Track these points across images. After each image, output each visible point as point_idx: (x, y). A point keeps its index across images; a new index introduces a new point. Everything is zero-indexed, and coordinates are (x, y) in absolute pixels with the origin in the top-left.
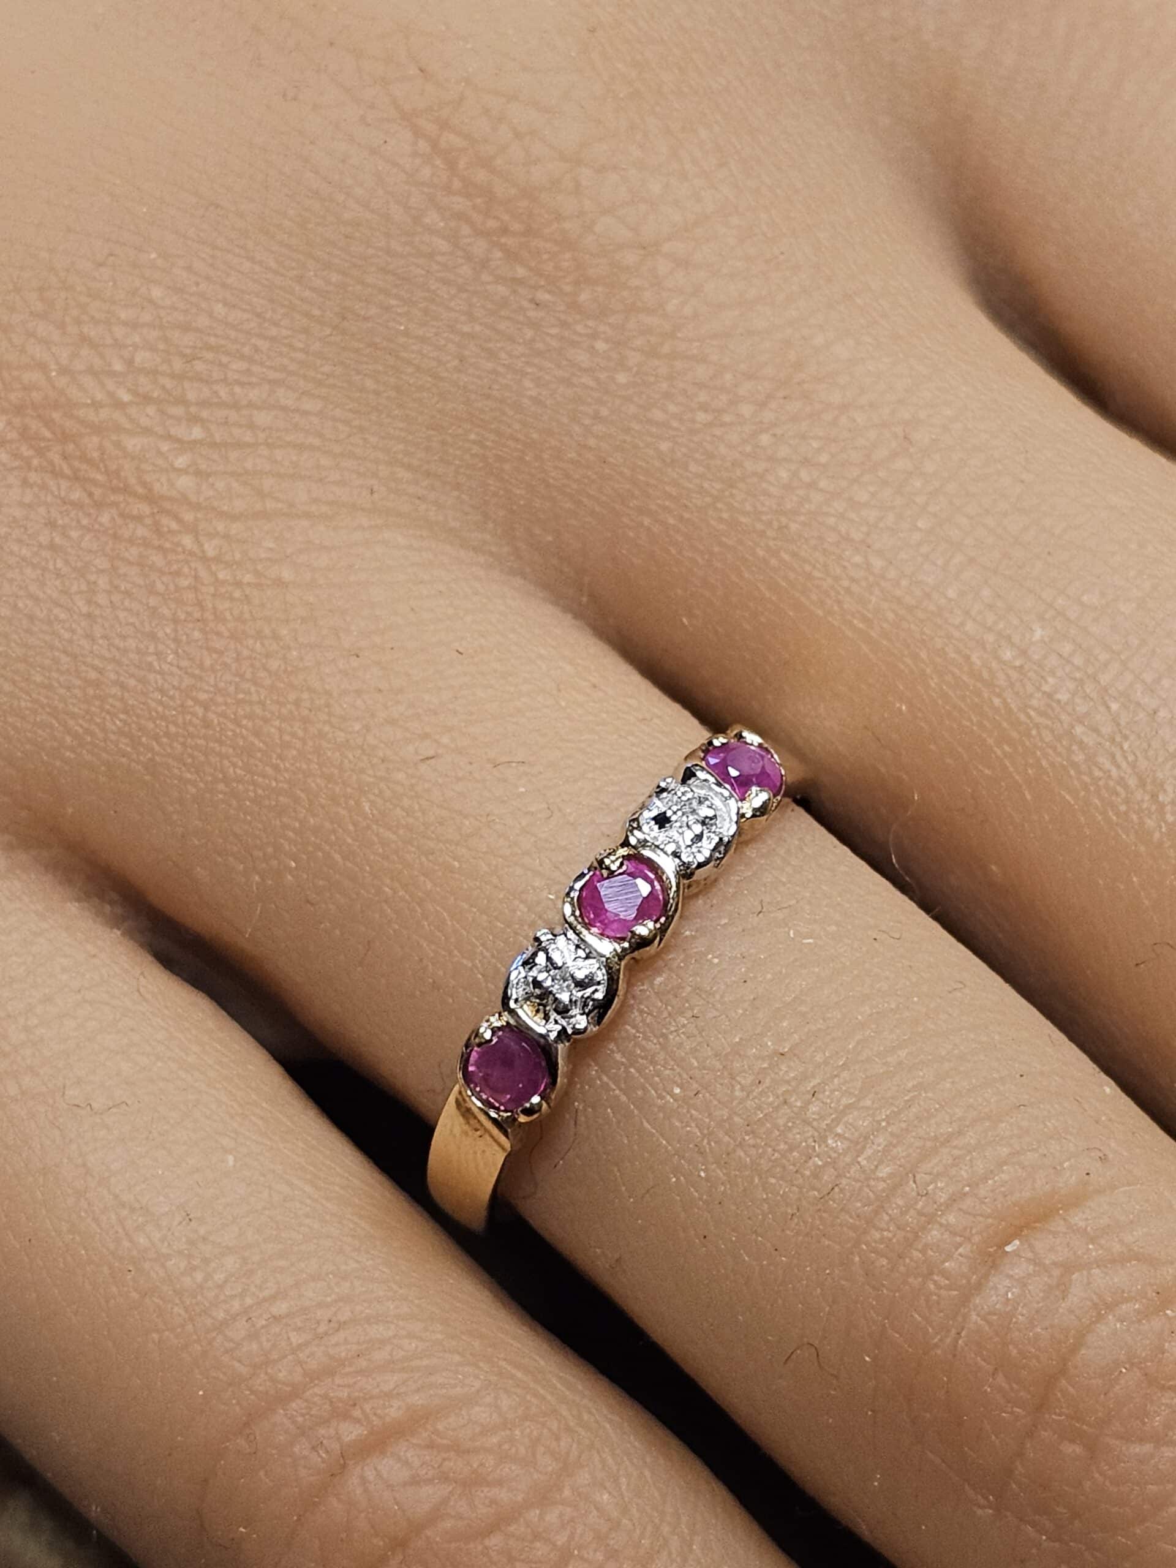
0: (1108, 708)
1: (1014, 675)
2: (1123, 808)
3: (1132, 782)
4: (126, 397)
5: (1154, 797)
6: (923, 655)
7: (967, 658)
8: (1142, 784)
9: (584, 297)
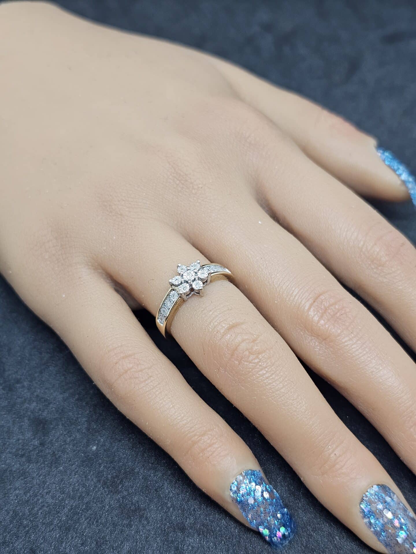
0: (265, 262)
1: (252, 256)
2: (266, 278)
3: (268, 274)
5: (271, 277)
6: (239, 251)
7: (245, 252)
8: (269, 274)
9: (193, 191)
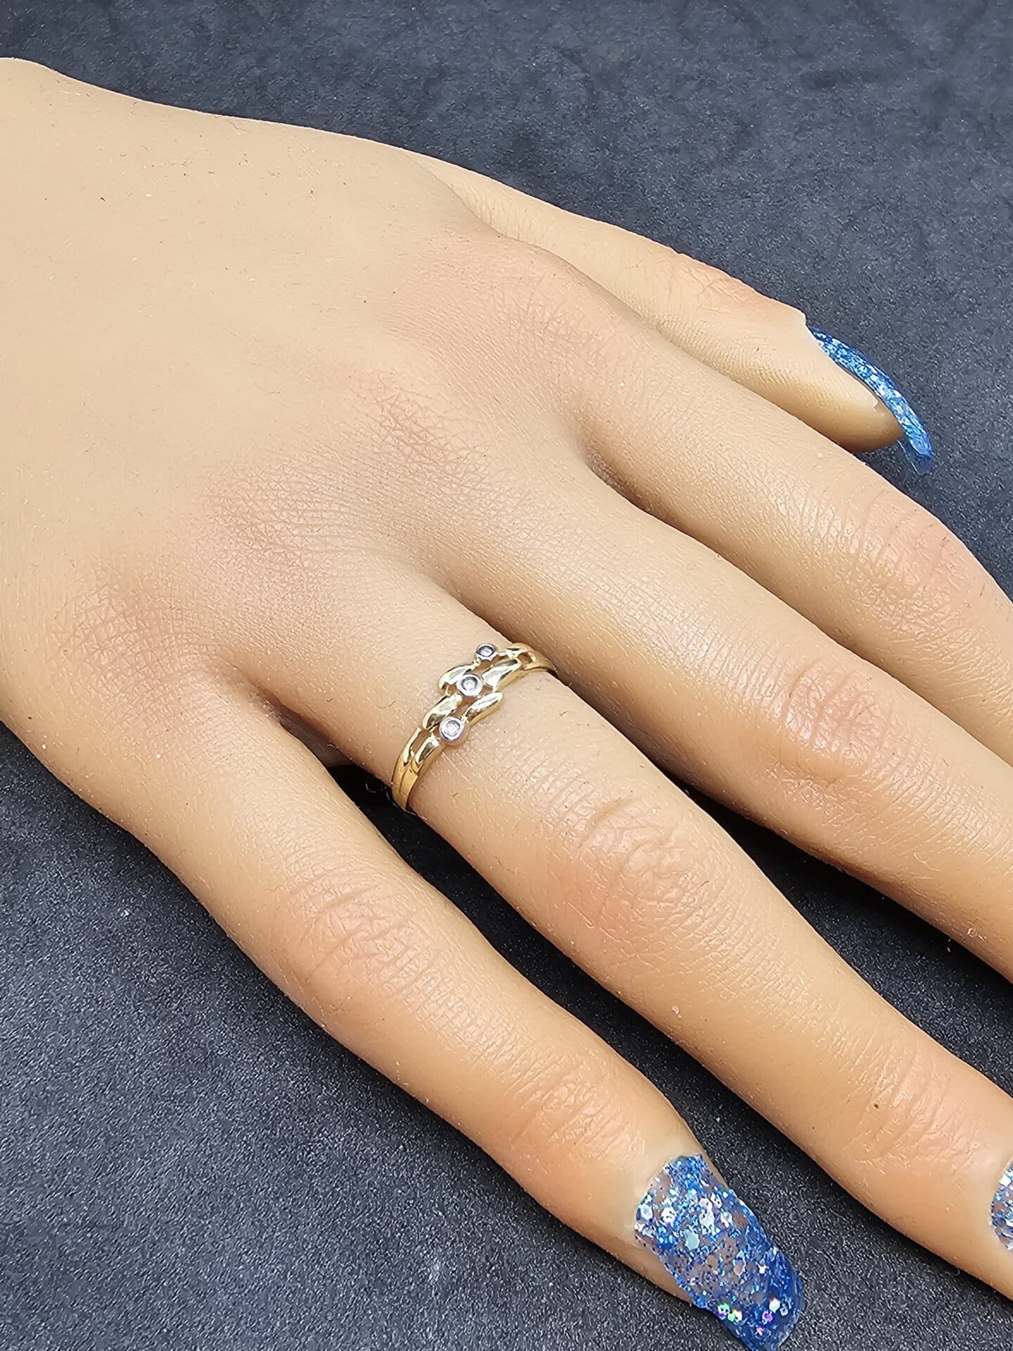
4: (274, 509)
